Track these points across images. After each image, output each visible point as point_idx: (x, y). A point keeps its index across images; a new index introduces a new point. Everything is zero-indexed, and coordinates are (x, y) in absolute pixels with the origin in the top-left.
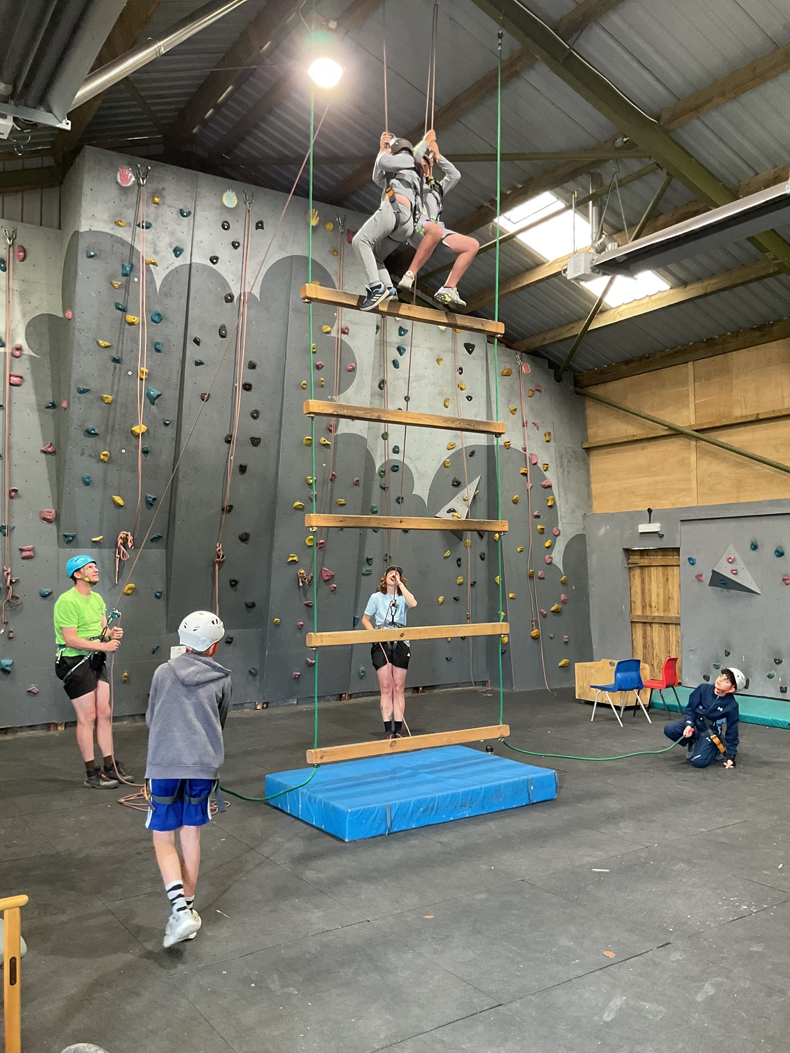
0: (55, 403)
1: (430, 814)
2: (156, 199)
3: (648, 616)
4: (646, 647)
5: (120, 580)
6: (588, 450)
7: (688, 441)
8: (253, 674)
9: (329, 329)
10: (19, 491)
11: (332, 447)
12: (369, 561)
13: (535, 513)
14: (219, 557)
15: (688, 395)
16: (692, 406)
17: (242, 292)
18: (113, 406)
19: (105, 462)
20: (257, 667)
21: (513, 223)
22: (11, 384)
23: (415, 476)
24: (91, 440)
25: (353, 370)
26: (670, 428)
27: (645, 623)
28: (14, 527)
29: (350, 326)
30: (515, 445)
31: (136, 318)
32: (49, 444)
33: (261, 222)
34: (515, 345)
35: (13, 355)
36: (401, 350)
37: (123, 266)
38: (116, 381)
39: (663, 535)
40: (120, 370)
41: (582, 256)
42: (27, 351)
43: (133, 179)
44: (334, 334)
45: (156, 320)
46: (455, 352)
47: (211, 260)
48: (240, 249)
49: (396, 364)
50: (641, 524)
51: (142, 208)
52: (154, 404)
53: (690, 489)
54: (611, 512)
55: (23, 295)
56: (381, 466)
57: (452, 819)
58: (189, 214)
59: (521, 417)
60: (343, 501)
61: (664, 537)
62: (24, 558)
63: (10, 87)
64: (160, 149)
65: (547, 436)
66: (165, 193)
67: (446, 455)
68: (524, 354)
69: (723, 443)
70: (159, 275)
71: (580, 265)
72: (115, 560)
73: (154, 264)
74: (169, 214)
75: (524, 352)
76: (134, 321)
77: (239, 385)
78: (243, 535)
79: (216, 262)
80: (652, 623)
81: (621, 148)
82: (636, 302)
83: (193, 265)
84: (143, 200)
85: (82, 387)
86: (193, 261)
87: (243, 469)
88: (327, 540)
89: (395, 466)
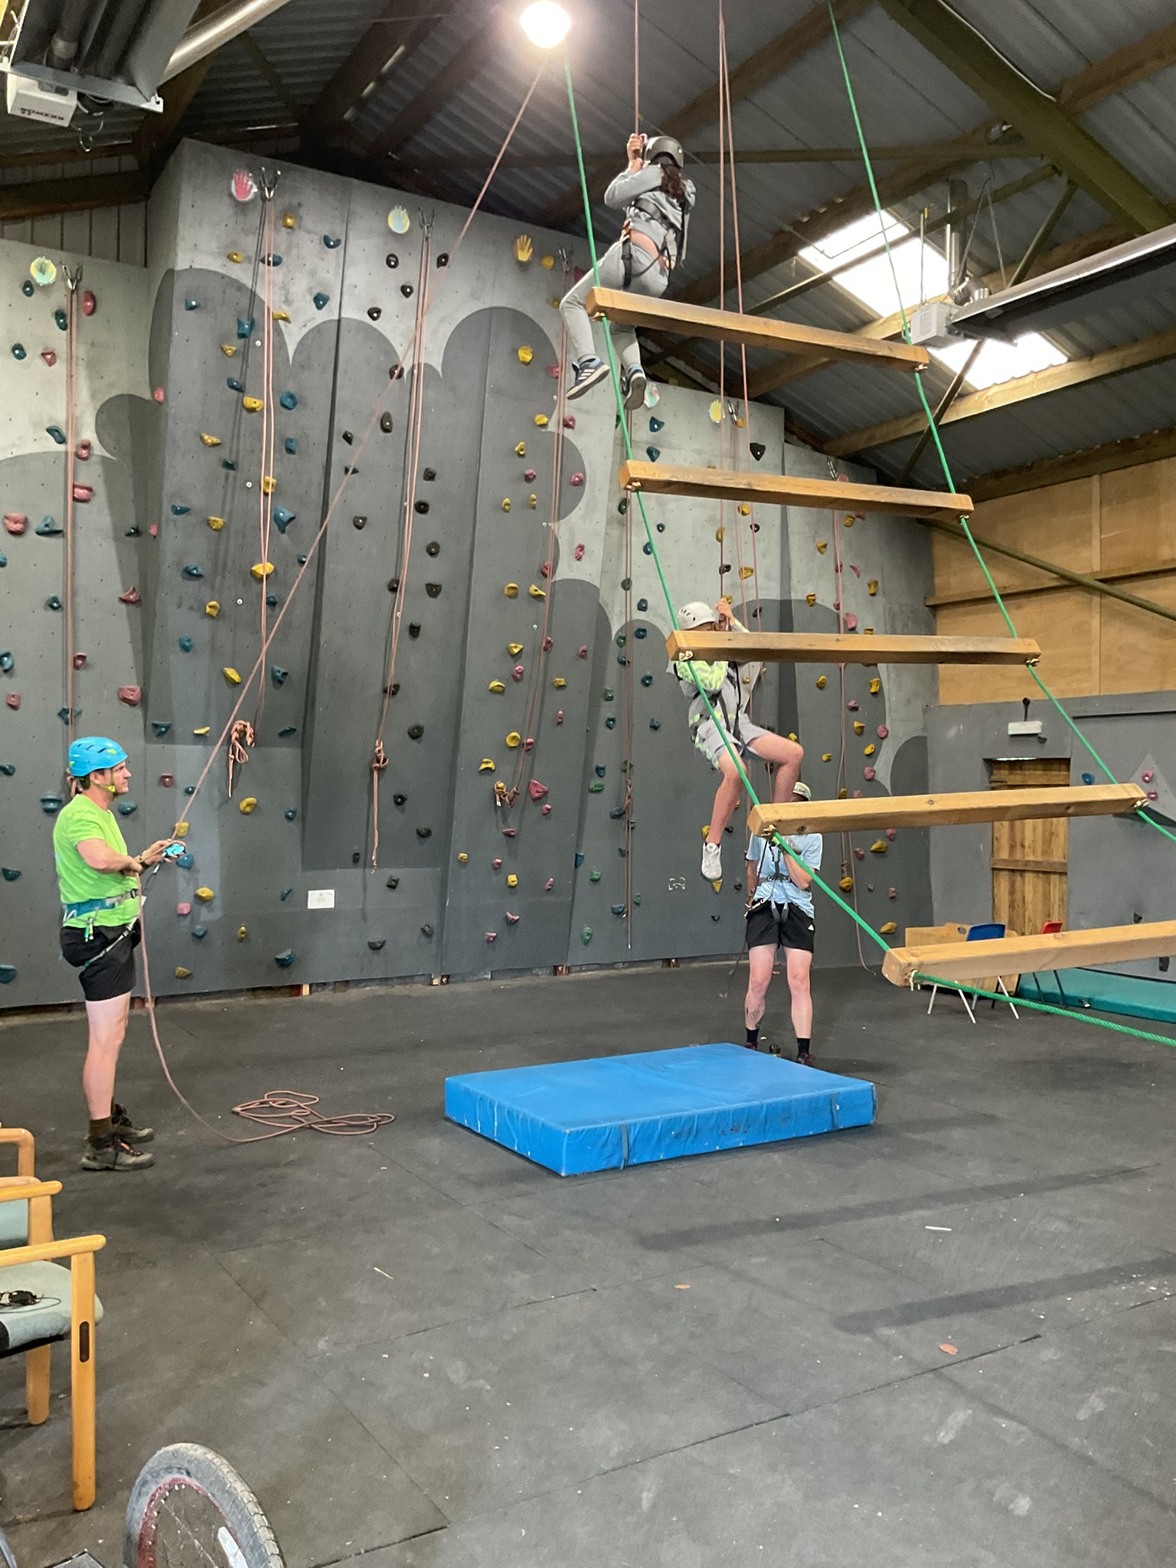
0: (140, 529)
1: (687, 1140)
2: (289, 221)
3: (1018, 861)
4: (1014, 907)
5: (234, 791)
6: (934, 608)
7: (1087, 595)
8: (427, 934)
9: (545, 420)
10: (87, 659)
11: (547, 600)
12: (600, 771)
13: (852, 704)
14: (378, 762)
15: (1090, 527)
16: (1096, 543)
17: (416, 362)
18: (224, 535)
19: (211, 616)
20: (434, 922)
21: (828, 257)
22: (75, 499)
24: (193, 584)
25: (581, 483)
26: (1063, 577)
27: (1013, 871)
28: (80, 713)
29: (576, 417)
30: (822, 600)
31: (258, 402)
32: (131, 589)
33: (446, 256)
34: (826, 447)
35: (78, 456)
36: (652, 453)
37: (240, 324)
38: (229, 496)
39: (1045, 740)
40: (235, 478)
41: (935, 307)
42: (98, 449)
43: (255, 189)
44: (552, 427)
45: (286, 403)
46: (734, 457)
47: (370, 313)
48: (413, 297)
50: (1011, 721)
51: (268, 233)
52: (283, 531)
53: (1089, 670)
54: (968, 703)
55: (92, 366)
56: (621, 630)
57: (718, 1148)
58: (337, 243)
59: (833, 558)
60: (561, 681)
61: (1048, 741)
63: (74, 46)
64: (294, 144)
65: (873, 587)
66: (302, 212)
68: (840, 462)
69: (1142, 600)
70: (293, 337)
71: (930, 323)
72: (228, 762)
73: (285, 319)
74: (308, 245)
75: (839, 457)
76: (254, 405)
77: (409, 505)
78: (414, 729)
79: (378, 317)
80: (1024, 871)
81: (997, 141)
82: (1015, 381)
83: (343, 322)
84: (270, 222)
85: (179, 505)
86: (343, 315)
87: (414, 631)
88: (537, 738)
89: (640, 630)
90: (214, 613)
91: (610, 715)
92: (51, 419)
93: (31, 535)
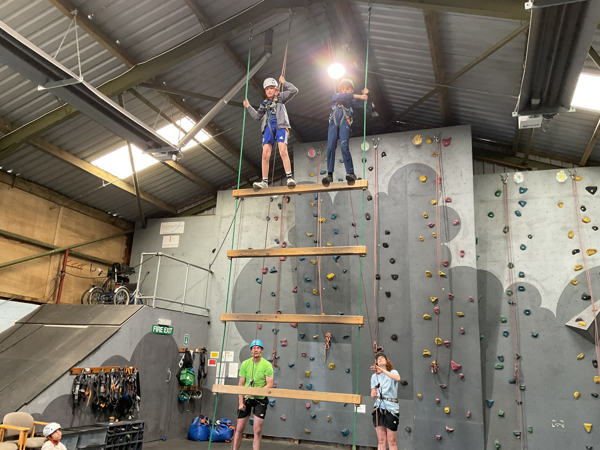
5: (327, 360)
8: (408, 430)
9: (435, 202)
10: (281, 312)
12: (501, 359)
17: (377, 193)
18: (317, 266)
19: (315, 295)
20: (411, 426)
22: (281, 260)
23: (542, 294)
25: (458, 224)
28: (279, 330)
29: (452, 197)
32: (295, 288)
33: (384, 153)
35: (282, 247)
36: (522, 203)
37: (315, 195)
42: (288, 243)
43: (315, 153)
44: (440, 204)
45: (333, 218)
46: (575, 196)
48: (373, 170)
49: (518, 214)
51: (322, 164)
52: (337, 262)
56: (509, 288)
60: (461, 313)
62: (282, 346)
67: (573, 276)
70: (334, 195)
72: (324, 349)
76: (322, 221)
77: (381, 245)
78: (393, 336)
84: (321, 161)
87: (388, 295)
88: (452, 340)
89: (520, 287)
90: (316, 293)
91: (505, 330)
92: (276, 237)
93: (269, 273)
